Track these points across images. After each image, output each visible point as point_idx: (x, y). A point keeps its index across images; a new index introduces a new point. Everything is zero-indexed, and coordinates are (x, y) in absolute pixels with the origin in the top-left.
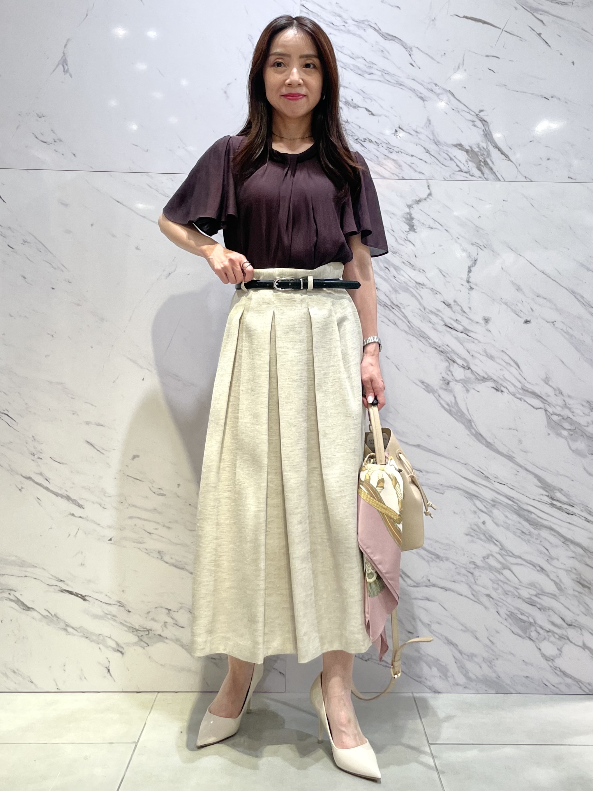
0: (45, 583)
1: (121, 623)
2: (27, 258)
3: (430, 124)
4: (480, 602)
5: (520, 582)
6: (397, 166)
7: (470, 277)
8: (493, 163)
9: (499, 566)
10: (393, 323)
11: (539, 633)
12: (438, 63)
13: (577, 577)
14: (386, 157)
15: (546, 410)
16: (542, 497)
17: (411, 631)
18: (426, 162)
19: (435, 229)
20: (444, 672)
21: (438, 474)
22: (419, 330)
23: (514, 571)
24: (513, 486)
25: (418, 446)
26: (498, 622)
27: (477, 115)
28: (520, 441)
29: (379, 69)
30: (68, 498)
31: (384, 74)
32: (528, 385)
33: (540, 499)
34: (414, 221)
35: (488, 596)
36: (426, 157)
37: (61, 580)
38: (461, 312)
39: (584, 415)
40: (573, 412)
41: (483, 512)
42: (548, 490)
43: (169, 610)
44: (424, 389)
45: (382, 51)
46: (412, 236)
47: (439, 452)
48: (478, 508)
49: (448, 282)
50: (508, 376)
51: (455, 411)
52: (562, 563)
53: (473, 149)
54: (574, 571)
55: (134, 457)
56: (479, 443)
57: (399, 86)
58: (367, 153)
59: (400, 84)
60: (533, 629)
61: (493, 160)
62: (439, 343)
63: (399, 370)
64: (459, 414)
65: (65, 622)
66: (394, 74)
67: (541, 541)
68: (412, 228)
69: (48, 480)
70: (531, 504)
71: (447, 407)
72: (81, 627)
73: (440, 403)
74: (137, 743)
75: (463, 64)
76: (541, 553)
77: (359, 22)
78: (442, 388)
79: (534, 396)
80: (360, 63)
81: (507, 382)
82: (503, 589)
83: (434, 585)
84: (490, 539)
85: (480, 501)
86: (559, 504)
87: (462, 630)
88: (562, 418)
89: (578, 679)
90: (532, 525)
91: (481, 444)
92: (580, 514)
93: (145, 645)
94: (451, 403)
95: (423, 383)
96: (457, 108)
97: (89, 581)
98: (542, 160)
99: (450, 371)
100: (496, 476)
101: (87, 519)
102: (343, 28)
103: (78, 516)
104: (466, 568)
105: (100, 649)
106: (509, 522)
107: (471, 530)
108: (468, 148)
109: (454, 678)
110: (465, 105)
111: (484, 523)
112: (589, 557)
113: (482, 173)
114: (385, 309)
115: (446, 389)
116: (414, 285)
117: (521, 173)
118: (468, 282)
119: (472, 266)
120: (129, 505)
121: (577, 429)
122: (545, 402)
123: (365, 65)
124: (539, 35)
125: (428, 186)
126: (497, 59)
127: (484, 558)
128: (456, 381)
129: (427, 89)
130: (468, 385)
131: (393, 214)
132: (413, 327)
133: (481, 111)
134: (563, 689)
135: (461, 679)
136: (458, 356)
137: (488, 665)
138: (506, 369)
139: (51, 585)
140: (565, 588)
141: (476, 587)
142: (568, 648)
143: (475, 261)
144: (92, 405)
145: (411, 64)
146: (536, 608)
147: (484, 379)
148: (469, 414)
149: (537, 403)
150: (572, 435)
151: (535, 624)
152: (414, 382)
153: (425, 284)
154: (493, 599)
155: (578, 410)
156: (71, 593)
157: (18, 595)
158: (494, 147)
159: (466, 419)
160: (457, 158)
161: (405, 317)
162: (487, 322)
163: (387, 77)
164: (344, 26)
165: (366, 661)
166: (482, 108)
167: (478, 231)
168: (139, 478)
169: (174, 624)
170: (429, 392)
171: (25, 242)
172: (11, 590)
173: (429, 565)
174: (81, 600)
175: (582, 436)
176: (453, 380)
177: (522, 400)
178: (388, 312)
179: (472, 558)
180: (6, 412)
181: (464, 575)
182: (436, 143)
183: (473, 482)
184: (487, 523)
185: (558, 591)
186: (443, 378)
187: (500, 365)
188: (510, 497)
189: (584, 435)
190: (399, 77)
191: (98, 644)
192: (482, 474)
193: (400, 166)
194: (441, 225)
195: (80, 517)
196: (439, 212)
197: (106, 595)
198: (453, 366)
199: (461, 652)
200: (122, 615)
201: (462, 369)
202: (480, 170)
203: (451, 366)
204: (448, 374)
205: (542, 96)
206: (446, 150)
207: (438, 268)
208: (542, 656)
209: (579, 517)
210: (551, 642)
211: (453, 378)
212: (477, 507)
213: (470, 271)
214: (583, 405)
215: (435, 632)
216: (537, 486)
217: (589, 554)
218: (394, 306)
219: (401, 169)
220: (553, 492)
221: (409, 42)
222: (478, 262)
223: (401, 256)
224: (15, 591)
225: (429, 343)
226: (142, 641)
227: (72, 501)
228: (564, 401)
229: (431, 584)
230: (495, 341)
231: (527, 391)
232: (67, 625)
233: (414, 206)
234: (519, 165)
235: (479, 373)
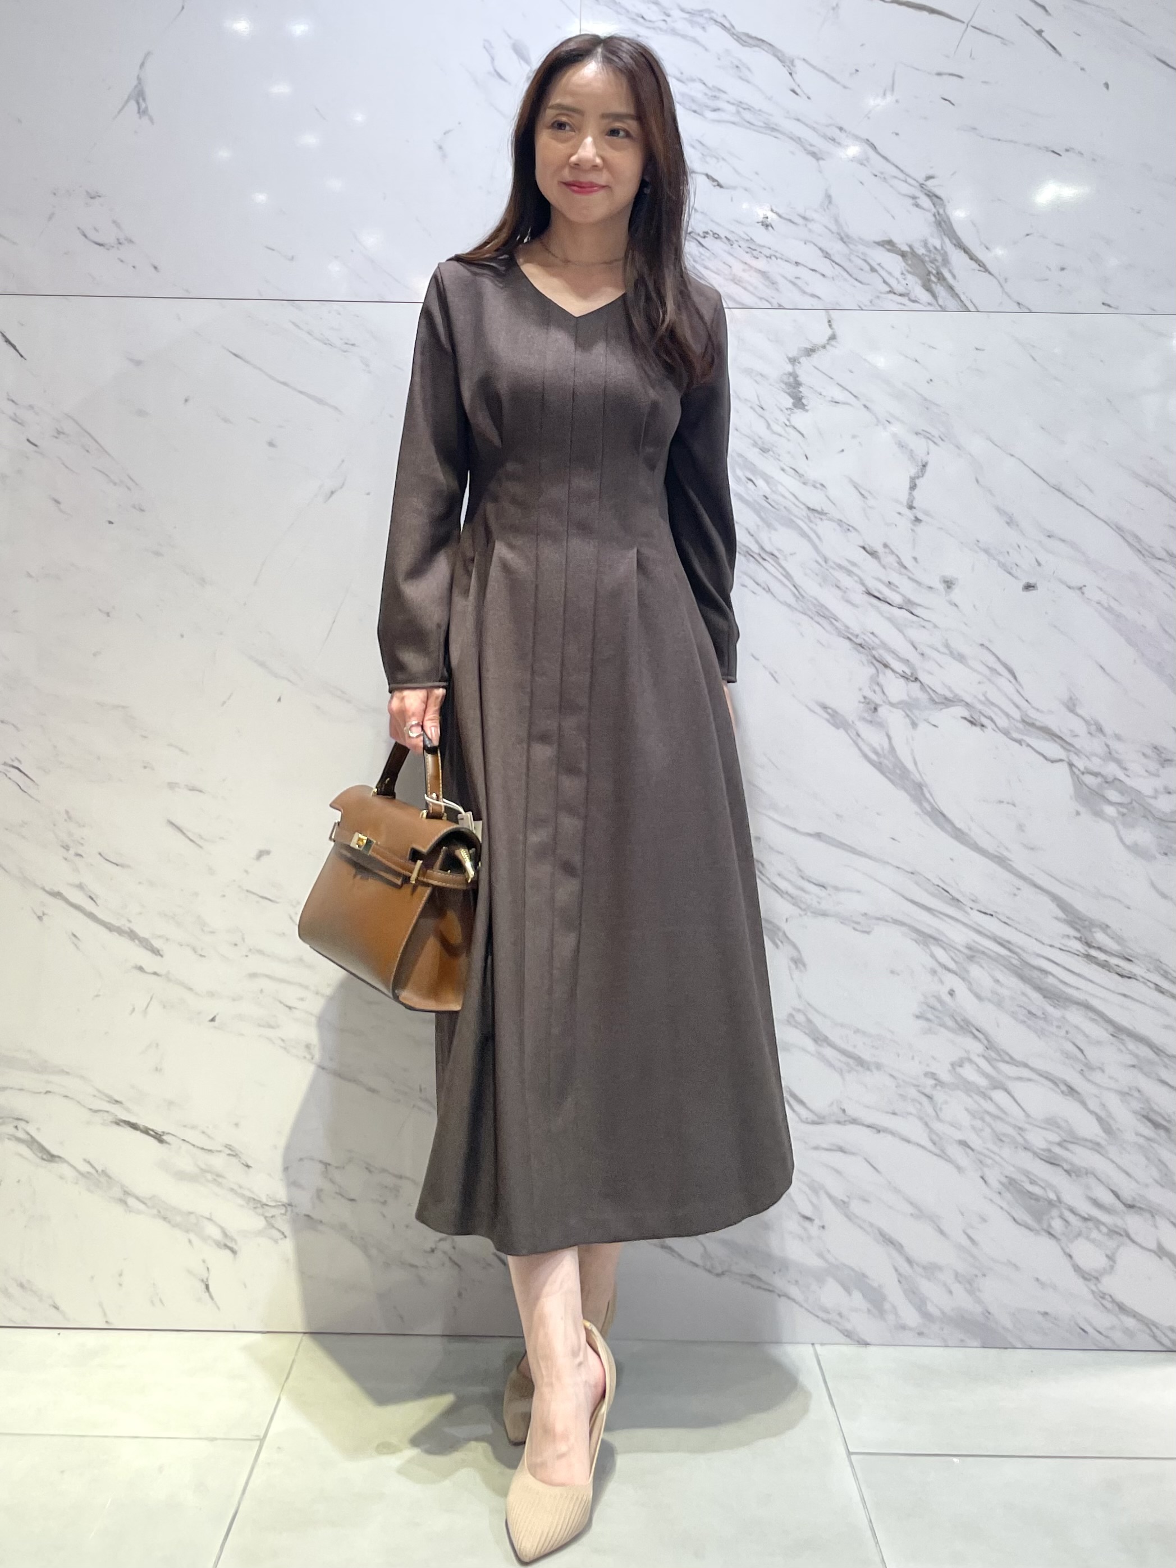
0: (84, 1107)
1: (232, 1190)
2: (63, 464)
3: (830, 202)
4: (946, 1157)
5: (1028, 1115)
6: (767, 283)
7: (914, 498)
8: (954, 277)
9: (983, 1082)
10: (764, 589)
11: (1066, 1221)
12: (845, 87)
13: (1142, 1106)
14: (746, 267)
15: (1071, 765)
16: (1066, 941)
17: (808, 1214)
18: (824, 275)
19: (844, 403)
20: (876, 1301)
21: (859, 892)
22: (815, 601)
23: (1016, 1095)
24: (1008, 918)
25: (818, 836)
26: (985, 1197)
27: (922, 185)
28: (1021, 827)
29: (732, 101)
30: (132, 935)
31: (741, 110)
32: (1033, 714)
33: (1065, 946)
34: (801, 389)
35: (964, 1144)
36: (825, 266)
37: (117, 1102)
38: (896, 565)
39: (1146, 774)
40: (1125, 769)
41: (949, 970)
42: (1078, 927)
43: (327, 1165)
44: (828, 721)
45: (737, 67)
46: (799, 419)
47: (861, 849)
48: (940, 963)
49: (870, 507)
50: (994, 696)
51: (890, 766)
52: (1110, 1078)
53: (916, 250)
54: (1136, 1094)
55: (261, 854)
56: (939, 830)
57: (769, 132)
58: (709, 258)
59: (771, 129)
60: (1055, 1213)
61: (955, 271)
62: (856, 629)
63: (777, 682)
64: (898, 771)
65: (122, 1186)
66: (760, 110)
67: (1067, 1032)
68: (799, 402)
69: (95, 899)
70: (1045, 955)
71: (873, 757)
72: (154, 1196)
73: (860, 749)
74: (262, 1440)
75: (893, 90)
76: (1068, 1055)
77: (694, 14)
78: (864, 719)
79: (1047, 737)
80: (696, 90)
81: (992, 707)
82: (992, 1129)
83: (854, 1121)
84: (966, 1027)
85: (945, 949)
86: (1102, 956)
87: (912, 1215)
88: (1103, 780)
89: (1150, 1320)
90: (1049, 998)
91: (943, 834)
92: (1144, 975)
93: (278, 1235)
94: (883, 749)
95: (825, 708)
96: (882, 173)
97: (171, 1103)
98: (1050, 269)
99: (878, 684)
100: (974, 899)
101: (168, 978)
102: (662, 25)
103: (151, 970)
104: (918, 1086)
105: (190, 1241)
106: (1005, 992)
107: (925, 1007)
108: (906, 249)
109: (896, 1314)
110: (897, 167)
111: (951, 993)
112: (1166, 1066)
113: (934, 296)
114: (748, 560)
115: (871, 722)
116: (805, 515)
117: (1009, 296)
118: (911, 507)
119: (918, 477)
120: (250, 950)
121: (1134, 803)
122: (1068, 747)
123: (706, 94)
124: (1040, 32)
125: (829, 321)
126: (959, 79)
127: (953, 1065)
128: (892, 704)
129: (825, 137)
130: (917, 712)
131: (761, 375)
132: (801, 595)
133: (929, 178)
134: (1118, 1336)
135: (911, 1316)
136: (895, 656)
137: (965, 1288)
138: (989, 680)
139: (96, 1111)
140: (1119, 1129)
141: (937, 1126)
142: (1128, 1255)
143: (924, 466)
144: (181, 750)
145: (793, 91)
146: (1060, 1171)
147: (947, 702)
148: (919, 772)
149: (1053, 750)
150: (1124, 815)
151: (1058, 1204)
152: (807, 706)
153: (825, 511)
154: (973, 1150)
155: (1136, 764)
156: (134, 1126)
157: (32, 1129)
158: (955, 245)
159: (913, 781)
160: (883, 268)
161: (788, 576)
162: (949, 587)
163: (748, 116)
164: (664, 21)
165: (718, 1275)
166: (931, 173)
167: (927, 409)
168: (269, 897)
169: (337, 1193)
170: (838, 728)
171: (59, 432)
172: (18, 1119)
173: (844, 1079)
174: (153, 1142)
175: (1144, 817)
176: (884, 702)
177: (1023, 743)
178: (752, 567)
179: (928, 1065)
180: (16, 764)
181: (914, 1100)
182: (842, 239)
183: (928, 909)
184: (957, 993)
185: (1103, 1134)
186: (865, 697)
187: (979, 673)
188: (1004, 941)
189: (1148, 814)
190: (771, 115)
191: (187, 1231)
192: (946, 894)
193: (773, 283)
194: (855, 397)
195: (155, 973)
196: (852, 372)
197: (203, 1132)
198: (884, 674)
199: (909, 1261)
200: (234, 1174)
201: (902, 681)
202: (929, 290)
203: (881, 676)
204: (875, 692)
205: (1047, 149)
206: (862, 253)
207: (851, 481)
208: (1075, 1271)
209: (1145, 984)
210: (1093, 1241)
211: (884, 698)
212: (937, 960)
213: (913, 487)
214: (1144, 755)
215: (857, 1217)
216: (1057, 918)
217: (1166, 1060)
218: (765, 555)
219: (777, 290)
220: (1090, 931)
221: (789, 49)
222: (928, 468)
223: (777, 457)
224: (27, 1122)
225: (837, 628)
226: (273, 1227)
227: (140, 941)
228: (1107, 746)
229: (846, 1119)
230: (966, 624)
231: (1032, 725)
232: (126, 1193)
233: (803, 360)
234: (1006, 280)
235: (937, 691)
